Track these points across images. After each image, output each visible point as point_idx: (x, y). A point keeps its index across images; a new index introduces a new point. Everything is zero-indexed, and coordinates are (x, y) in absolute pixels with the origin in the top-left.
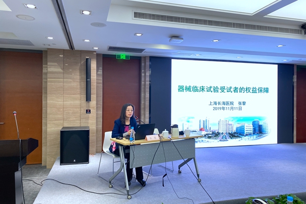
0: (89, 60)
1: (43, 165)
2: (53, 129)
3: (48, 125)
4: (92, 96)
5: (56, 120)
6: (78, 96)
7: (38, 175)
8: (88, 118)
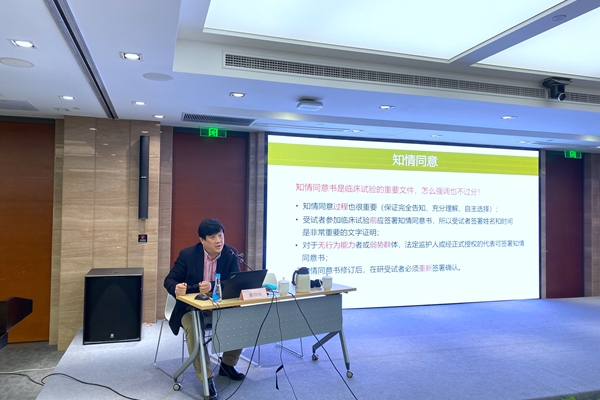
0: (146, 139)
1: (50, 343)
2: (73, 272)
3: (63, 266)
4: (149, 207)
5: (78, 255)
6: (124, 208)
7: (38, 364)
8: (141, 252)
